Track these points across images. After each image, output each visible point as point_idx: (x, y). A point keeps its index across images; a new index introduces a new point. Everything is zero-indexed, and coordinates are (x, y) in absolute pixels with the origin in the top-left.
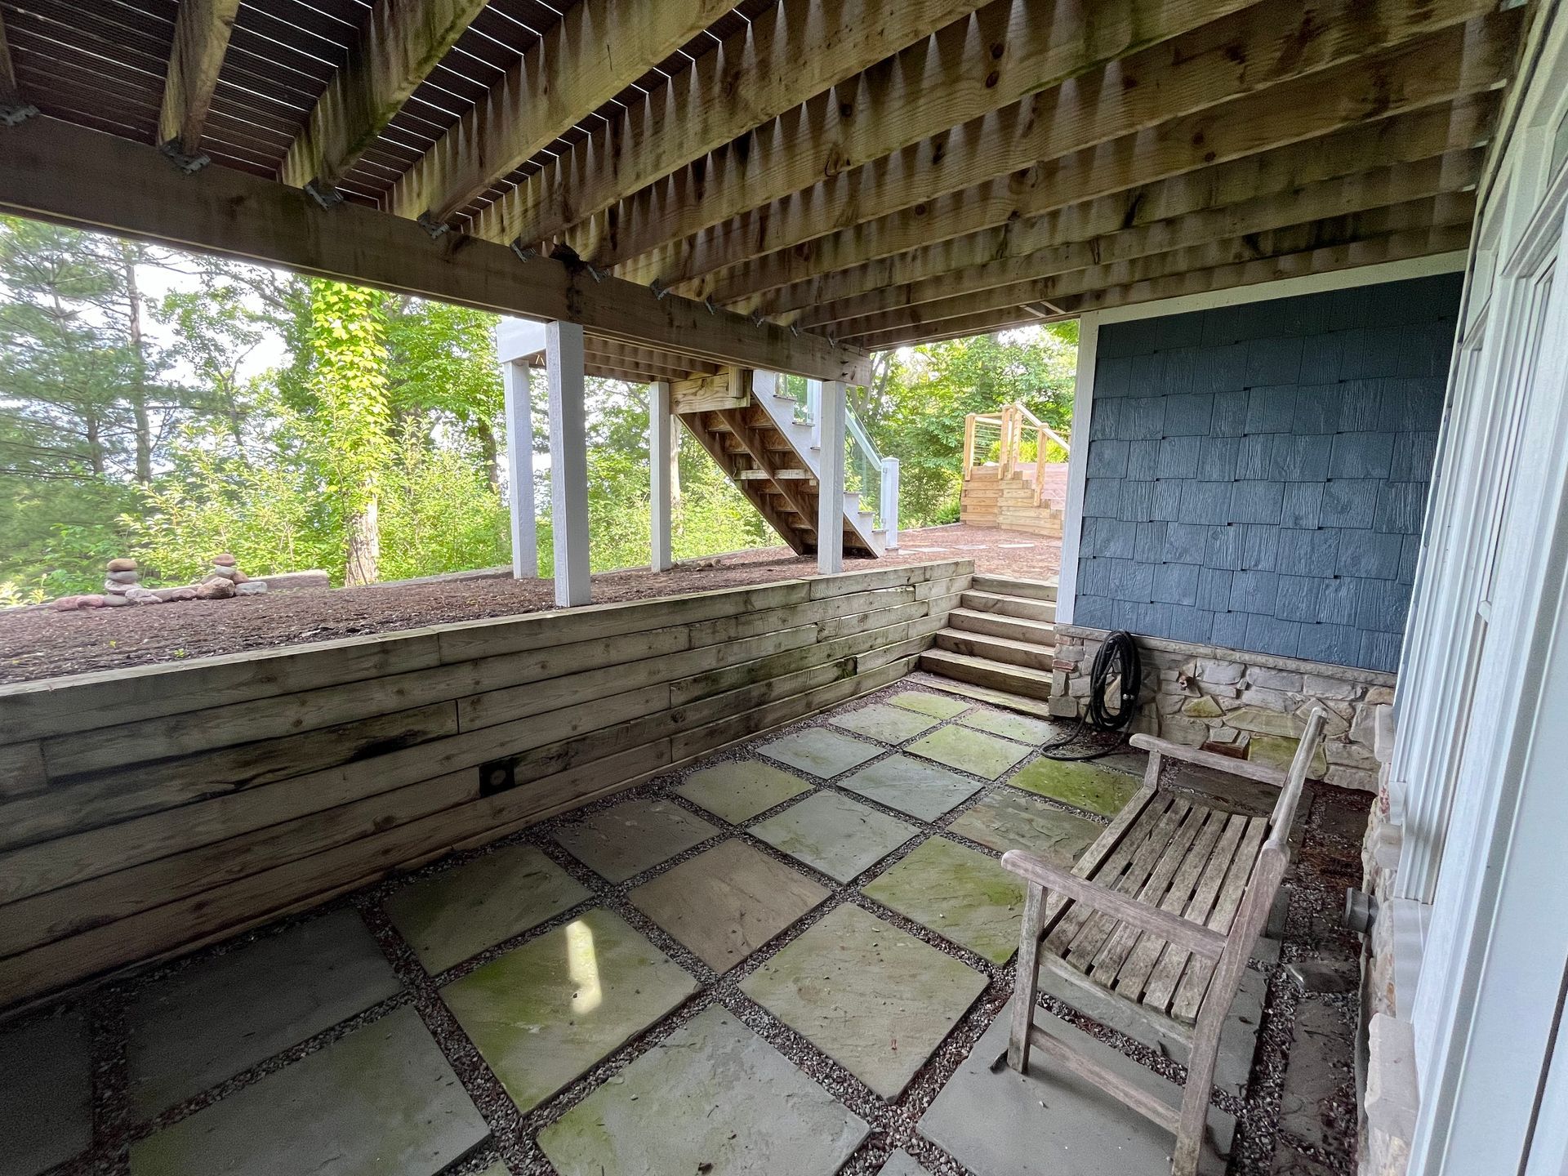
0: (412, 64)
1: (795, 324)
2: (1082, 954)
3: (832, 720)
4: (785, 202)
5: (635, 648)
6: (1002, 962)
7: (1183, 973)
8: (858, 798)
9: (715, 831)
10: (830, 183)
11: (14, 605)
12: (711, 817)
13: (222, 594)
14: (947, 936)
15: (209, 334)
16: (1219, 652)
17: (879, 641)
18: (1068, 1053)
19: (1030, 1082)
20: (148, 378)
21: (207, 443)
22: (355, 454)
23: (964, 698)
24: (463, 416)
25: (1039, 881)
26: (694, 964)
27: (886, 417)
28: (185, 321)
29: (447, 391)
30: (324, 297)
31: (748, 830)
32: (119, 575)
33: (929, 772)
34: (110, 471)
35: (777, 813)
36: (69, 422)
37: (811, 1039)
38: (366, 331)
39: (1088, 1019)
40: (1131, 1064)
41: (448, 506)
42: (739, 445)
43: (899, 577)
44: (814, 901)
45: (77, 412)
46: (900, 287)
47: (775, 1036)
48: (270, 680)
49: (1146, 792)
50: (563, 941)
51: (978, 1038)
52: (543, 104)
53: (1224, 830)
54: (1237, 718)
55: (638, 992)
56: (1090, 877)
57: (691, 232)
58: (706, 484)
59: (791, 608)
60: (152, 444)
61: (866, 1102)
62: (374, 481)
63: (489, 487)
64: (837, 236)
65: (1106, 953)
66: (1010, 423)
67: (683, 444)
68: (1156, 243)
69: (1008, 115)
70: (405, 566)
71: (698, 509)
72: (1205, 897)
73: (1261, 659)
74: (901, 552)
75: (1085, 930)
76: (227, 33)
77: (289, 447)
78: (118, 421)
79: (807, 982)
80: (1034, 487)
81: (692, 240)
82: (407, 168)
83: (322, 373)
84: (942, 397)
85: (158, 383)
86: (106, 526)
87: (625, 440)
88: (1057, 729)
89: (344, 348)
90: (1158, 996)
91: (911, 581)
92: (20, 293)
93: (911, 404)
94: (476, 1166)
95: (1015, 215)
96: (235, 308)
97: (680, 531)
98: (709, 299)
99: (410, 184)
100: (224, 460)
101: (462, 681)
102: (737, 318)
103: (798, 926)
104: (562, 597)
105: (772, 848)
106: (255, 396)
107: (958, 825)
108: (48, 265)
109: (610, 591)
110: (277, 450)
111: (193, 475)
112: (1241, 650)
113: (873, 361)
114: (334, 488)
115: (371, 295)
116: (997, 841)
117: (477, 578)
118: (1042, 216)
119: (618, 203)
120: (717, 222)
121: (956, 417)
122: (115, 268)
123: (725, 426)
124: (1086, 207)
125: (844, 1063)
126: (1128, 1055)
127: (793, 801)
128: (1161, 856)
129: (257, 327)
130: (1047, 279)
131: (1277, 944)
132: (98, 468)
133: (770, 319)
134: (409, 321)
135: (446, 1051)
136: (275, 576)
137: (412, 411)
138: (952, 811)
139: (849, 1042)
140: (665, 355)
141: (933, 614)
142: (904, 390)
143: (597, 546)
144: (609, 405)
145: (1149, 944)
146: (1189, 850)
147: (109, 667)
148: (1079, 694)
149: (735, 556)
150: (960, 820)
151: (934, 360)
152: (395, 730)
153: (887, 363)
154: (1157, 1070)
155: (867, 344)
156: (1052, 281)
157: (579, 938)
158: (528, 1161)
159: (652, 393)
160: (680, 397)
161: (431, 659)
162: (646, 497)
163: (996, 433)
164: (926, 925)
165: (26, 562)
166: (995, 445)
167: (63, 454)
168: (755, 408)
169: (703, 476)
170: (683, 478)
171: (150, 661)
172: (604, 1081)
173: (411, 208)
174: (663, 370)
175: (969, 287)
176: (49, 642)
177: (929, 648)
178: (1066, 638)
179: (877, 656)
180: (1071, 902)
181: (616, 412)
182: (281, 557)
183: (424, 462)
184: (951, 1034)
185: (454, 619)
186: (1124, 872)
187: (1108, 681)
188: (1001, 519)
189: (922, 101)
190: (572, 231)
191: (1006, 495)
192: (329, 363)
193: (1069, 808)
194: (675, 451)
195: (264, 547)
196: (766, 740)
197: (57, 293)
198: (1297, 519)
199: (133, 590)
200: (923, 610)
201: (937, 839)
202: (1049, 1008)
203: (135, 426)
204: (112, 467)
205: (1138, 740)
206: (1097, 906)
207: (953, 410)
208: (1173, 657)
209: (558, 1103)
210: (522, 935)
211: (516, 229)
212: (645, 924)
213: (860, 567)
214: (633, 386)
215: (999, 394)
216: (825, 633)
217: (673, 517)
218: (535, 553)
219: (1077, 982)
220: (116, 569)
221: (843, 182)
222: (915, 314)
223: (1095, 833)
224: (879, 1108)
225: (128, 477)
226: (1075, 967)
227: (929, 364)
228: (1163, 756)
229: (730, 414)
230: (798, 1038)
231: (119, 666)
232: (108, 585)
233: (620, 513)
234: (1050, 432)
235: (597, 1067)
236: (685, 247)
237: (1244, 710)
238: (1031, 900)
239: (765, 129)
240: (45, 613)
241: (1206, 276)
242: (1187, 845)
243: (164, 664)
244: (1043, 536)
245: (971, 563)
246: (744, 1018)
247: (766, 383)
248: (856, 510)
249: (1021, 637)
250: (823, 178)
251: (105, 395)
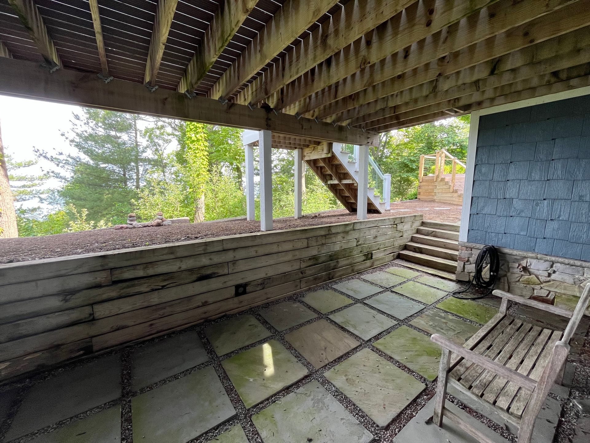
0: (217, 48)
1: (349, 125)
2: (467, 381)
3: (362, 277)
4: (345, 80)
5: (288, 246)
6: (432, 380)
7: (516, 395)
8: (372, 308)
9: (316, 316)
10: (362, 71)
11: (104, 227)
12: (315, 310)
13: (159, 225)
14: (408, 366)
15: (156, 141)
16: (539, 256)
17: (382, 246)
18: (460, 421)
19: (443, 431)
20: (139, 156)
21: (155, 176)
22: (198, 178)
23: (418, 271)
24: (232, 164)
25: (448, 348)
26: (307, 364)
27: (386, 157)
28: (150, 137)
29: (226, 156)
30: (189, 127)
31: (328, 317)
32: (131, 218)
33: (402, 299)
34: (129, 185)
35: (340, 311)
36: (118, 171)
37: (351, 399)
38: (202, 137)
39: (470, 409)
40: (491, 432)
41: (226, 195)
42: (327, 171)
43: (390, 221)
44: (354, 346)
45: (121, 167)
46: (391, 107)
47: (337, 395)
48: (172, 253)
49: (500, 315)
50: (261, 350)
51: (420, 409)
52: (259, 55)
53: (539, 335)
54: (548, 286)
55: (287, 372)
56: (472, 349)
57: (310, 94)
58: (315, 185)
59: (347, 233)
60: (140, 177)
61: (373, 427)
62: (203, 187)
63: (239, 189)
64: (365, 90)
65: (478, 382)
66: (440, 158)
67: (306, 171)
68: (506, 79)
69: (436, 36)
70: (213, 216)
71: (312, 195)
72: (528, 363)
73: (561, 260)
74: (391, 211)
75: (469, 371)
76: (164, 47)
77: (179, 176)
78: (131, 170)
79: (350, 377)
80: (450, 184)
81: (310, 97)
82: (215, 82)
83: (188, 152)
84: (410, 148)
85: (142, 157)
86: (128, 203)
87: (286, 170)
88: (460, 286)
89: (195, 143)
90: (503, 403)
91: (396, 223)
92: (107, 132)
93: (397, 152)
94: (232, 424)
95: (440, 75)
96: (164, 132)
97: (305, 203)
98: (316, 118)
99: (216, 87)
100: (160, 181)
101: (230, 256)
102: (327, 124)
103: (347, 355)
104: (263, 228)
105: (337, 324)
106: (169, 160)
107: (415, 322)
108: (114, 122)
109: (279, 225)
110: (175, 177)
111: (151, 186)
112: (551, 255)
113: (381, 136)
114: (191, 190)
115: (204, 125)
116: (430, 330)
117: (235, 220)
118: (453, 74)
119: (284, 87)
120: (319, 90)
121: (416, 156)
122: (131, 122)
123: (322, 164)
124: (473, 68)
125: (364, 410)
126: (490, 427)
127: (346, 307)
128: (507, 343)
129: (170, 137)
130: (455, 99)
131: (567, 390)
132: (126, 185)
133: (339, 124)
134: (215, 132)
135: (223, 383)
136: (174, 219)
137: (215, 163)
138: (411, 316)
139: (366, 402)
140: (300, 139)
141: (405, 236)
142: (394, 146)
143: (276, 209)
144: (280, 158)
145: (499, 381)
146: (521, 342)
147: (128, 248)
148: (470, 271)
149: (325, 212)
150: (415, 320)
151: (406, 134)
152: (209, 272)
153: (387, 136)
154: (504, 436)
155: (378, 130)
156: (458, 99)
157: (267, 350)
158: (248, 426)
159: (295, 153)
160: (305, 154)
161: (220, 248)
162: (293, 191)
163: (433, 162)
164: (399, 361)
165: (107, 214)
166: (433, 167)
167: (117, 181)
168: (333, 157)
169: (314, 183)
170: (307, 183)
171: (139, 246)
172: (274, 402)
173: (216, 96)
174: (299, 145)
175: (420, 105)
176: (112, 239)
177: (403, 250)
178: (464, 248)
179: (380, 252)
180: (462, 358)
181: (283, 160)
182: (175, 213)
183: (219, 180)
184: (408, 406)
185: (228, 235)
186: (488, 348)
187: (484, 266)
188: (435, 198)
189: (399, 36)
190: (268, 98)
191: (437, 187)
192: (191, 148)
193: (465, 320)
194: (304, 174)
195: (171, 209)
196: (336, 283)
197: (116, 131)
198: (581, 197)
199: (135, 223)
200: (401, 235)
201: (404, 327)
202: (453, 402)
203: (136, 171)
204: (129, 184)
205: (497, 292)
206: (474, 361)
207: (415, 154)
208: (516, 257)
209: (259, 407)
210: (248, 346)
211: (249, 99)
212: (290, 348)
213: (374, 217)
214: (289, 151)
215: (435, 146)
216: (359, 243)
217: (302, 198)
218: (254, 212)
219: (465, 392)
220: (130, 217)
221: (367, 69)
222: (397, 117)
223: (475, 330)
224: (377, 430)
225: (133, 187)
226: (463, 385)
227: (404, 136)
228: (509, 301)
229: (324, 159)
230: (346, 398)
231: (131, 247)
232: (128, 222)
233: (284, 197)
234: (457, 161)
235: (272, 396)
236: (308, 100)
237: (552, 282)
238: (444, 355)
239: (337, 54)
240: (112, 230)
241: (532, 91)
242: (520, 340)
243: (143, 247)
244: (454, 205)
245: (421, 216)
246: (325, 387)
247: (338, 148)
248: (374, 195)
249: (443, 246)
250: (360, 69)
251: (128, 162)
